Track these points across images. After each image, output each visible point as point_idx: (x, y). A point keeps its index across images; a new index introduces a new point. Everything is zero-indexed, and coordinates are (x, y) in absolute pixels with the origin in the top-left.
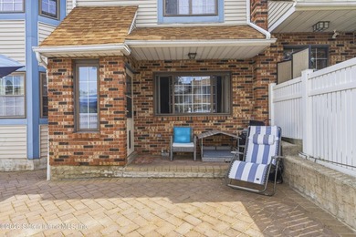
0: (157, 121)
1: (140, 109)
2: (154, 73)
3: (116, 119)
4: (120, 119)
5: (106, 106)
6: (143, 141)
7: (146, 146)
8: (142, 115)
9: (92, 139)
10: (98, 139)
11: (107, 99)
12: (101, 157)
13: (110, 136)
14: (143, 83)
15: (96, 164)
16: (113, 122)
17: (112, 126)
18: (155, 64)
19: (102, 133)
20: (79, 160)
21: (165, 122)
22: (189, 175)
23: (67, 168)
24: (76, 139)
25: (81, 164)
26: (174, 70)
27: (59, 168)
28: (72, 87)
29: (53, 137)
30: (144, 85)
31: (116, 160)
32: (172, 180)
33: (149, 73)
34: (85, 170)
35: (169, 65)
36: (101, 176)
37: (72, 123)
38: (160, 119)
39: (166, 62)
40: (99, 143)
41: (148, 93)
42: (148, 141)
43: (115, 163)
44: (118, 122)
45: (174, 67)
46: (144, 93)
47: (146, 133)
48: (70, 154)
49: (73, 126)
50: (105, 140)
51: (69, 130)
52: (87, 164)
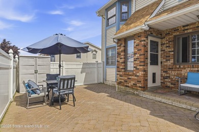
0: (176, 68)
1: (165, 60)
2: (175, 36)
3: (140, 66)
4: (142, 66)
5: (137, 59)
6: (166, 80)
7: (168, 83)
8: (166, 64)
9: (130, 75)
10: (132, 75)
11: (137, 55)
12: (134, 84)
13: (138, 74)
14: (167, 44)
15: (132, 87)
16: (139, 67)
17: (138, 69)
18: (176, 30)
19: (134, 72)
20: (126, 84)
21: (182, 68)
22: (184, 106)
23: (122, 87)
24: (125, 74)
25: (126, 86)
26: (191, 31)
27: (120, 86)
28: (124, 51)
29: (118, 73)
30: (167, 45)
31: (140, 87)
32: (169, 106)
33: (171, 36)
34: (128, 89)
35: (186, 28)
36: (134, 94)
37: (124, 67)
38: (178, 67)
39: (184, 26)
40: (133, 77)
41: (170, 50)
42: (170, 80)
43: (139, 89)
44: (141, 67)
45: (190, 29)
46: (168, 50)
47: (168, 75)
48: (123, 81)
49: (124, 69)
50: (136, 76)
51: (123, 70)
52: (128, 87)
